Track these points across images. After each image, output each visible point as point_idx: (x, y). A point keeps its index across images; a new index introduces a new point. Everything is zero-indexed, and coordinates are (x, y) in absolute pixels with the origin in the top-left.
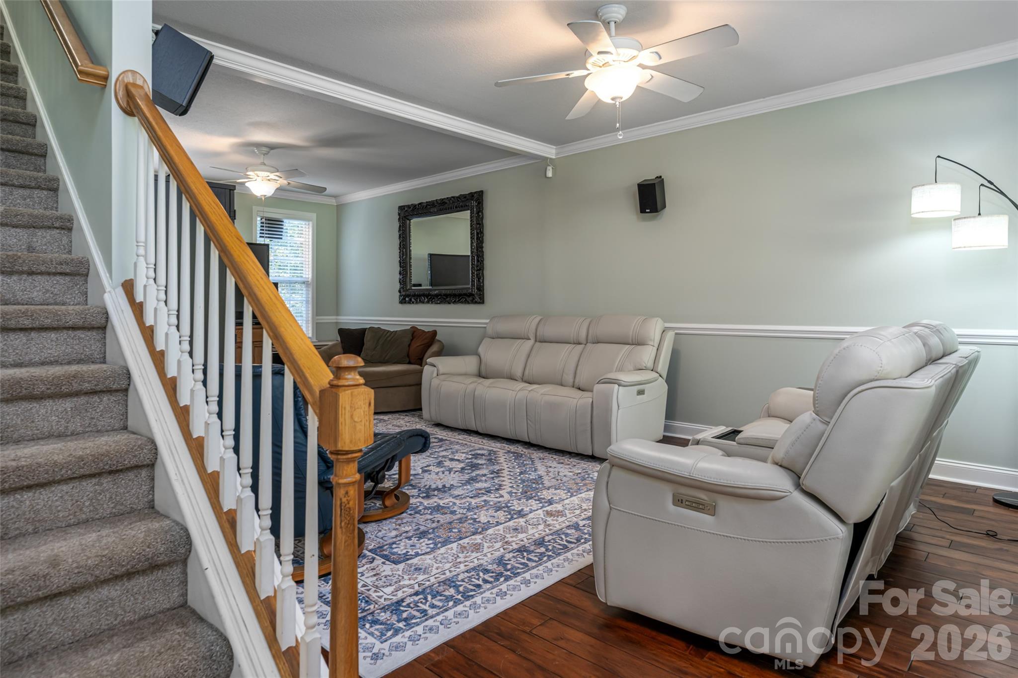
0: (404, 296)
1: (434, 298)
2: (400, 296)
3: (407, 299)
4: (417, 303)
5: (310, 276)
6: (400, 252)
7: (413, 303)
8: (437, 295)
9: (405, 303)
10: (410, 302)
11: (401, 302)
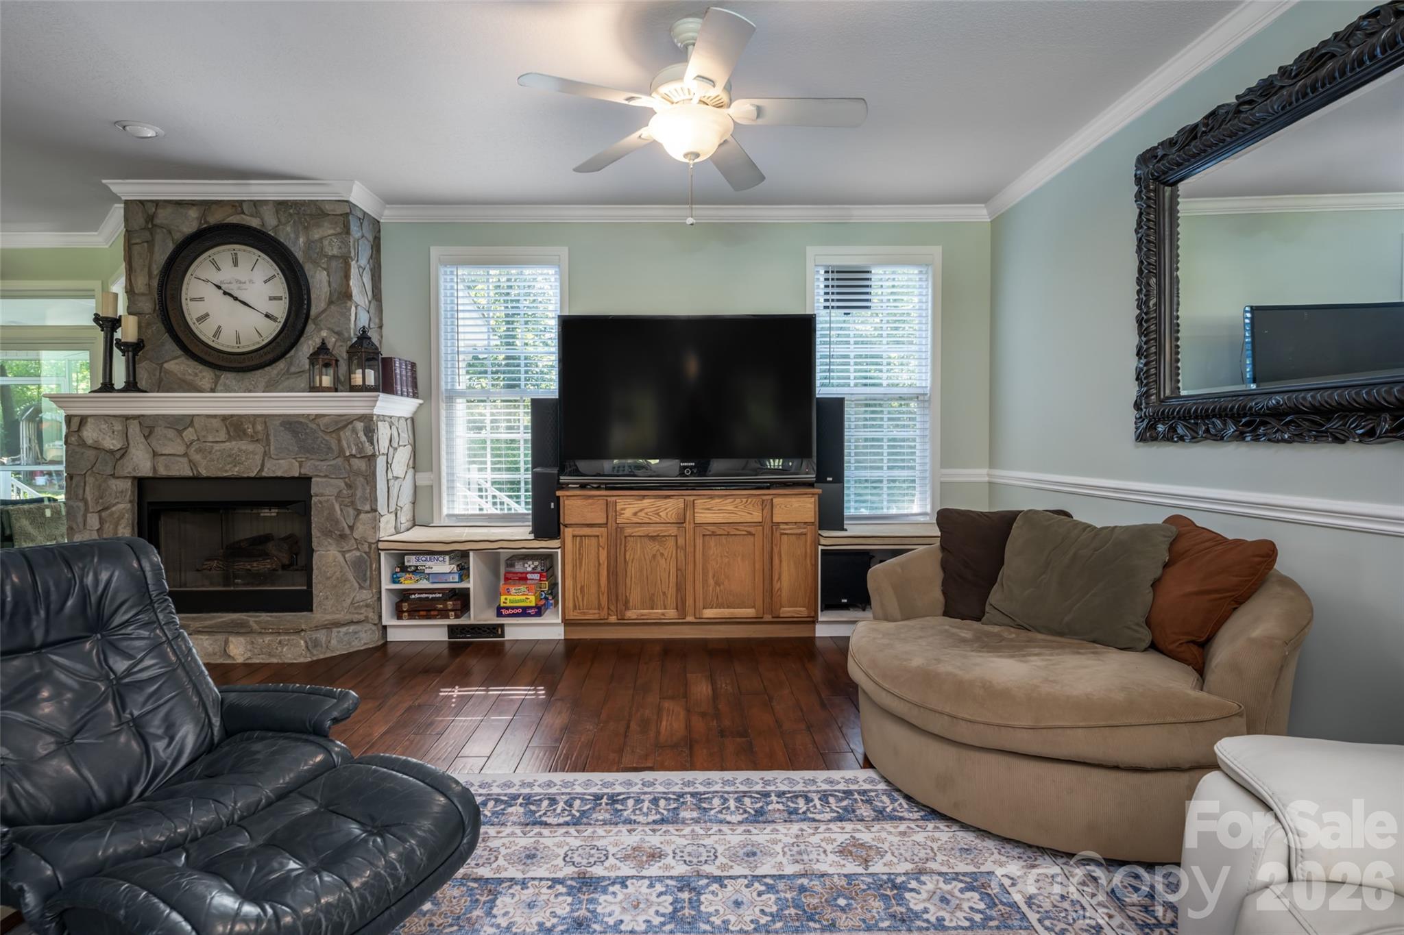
0: (1151, 418)
1: (1264, 423)
2: (1140, 419)
3: (1161, 428)
4: (1194, 439)
5: (929, 384)
6: (1139, 292)
7: (1181, 438)
8: (1277, 413)
9: (1154, 439)
10: (1171, 437)
11: (1141, 438)
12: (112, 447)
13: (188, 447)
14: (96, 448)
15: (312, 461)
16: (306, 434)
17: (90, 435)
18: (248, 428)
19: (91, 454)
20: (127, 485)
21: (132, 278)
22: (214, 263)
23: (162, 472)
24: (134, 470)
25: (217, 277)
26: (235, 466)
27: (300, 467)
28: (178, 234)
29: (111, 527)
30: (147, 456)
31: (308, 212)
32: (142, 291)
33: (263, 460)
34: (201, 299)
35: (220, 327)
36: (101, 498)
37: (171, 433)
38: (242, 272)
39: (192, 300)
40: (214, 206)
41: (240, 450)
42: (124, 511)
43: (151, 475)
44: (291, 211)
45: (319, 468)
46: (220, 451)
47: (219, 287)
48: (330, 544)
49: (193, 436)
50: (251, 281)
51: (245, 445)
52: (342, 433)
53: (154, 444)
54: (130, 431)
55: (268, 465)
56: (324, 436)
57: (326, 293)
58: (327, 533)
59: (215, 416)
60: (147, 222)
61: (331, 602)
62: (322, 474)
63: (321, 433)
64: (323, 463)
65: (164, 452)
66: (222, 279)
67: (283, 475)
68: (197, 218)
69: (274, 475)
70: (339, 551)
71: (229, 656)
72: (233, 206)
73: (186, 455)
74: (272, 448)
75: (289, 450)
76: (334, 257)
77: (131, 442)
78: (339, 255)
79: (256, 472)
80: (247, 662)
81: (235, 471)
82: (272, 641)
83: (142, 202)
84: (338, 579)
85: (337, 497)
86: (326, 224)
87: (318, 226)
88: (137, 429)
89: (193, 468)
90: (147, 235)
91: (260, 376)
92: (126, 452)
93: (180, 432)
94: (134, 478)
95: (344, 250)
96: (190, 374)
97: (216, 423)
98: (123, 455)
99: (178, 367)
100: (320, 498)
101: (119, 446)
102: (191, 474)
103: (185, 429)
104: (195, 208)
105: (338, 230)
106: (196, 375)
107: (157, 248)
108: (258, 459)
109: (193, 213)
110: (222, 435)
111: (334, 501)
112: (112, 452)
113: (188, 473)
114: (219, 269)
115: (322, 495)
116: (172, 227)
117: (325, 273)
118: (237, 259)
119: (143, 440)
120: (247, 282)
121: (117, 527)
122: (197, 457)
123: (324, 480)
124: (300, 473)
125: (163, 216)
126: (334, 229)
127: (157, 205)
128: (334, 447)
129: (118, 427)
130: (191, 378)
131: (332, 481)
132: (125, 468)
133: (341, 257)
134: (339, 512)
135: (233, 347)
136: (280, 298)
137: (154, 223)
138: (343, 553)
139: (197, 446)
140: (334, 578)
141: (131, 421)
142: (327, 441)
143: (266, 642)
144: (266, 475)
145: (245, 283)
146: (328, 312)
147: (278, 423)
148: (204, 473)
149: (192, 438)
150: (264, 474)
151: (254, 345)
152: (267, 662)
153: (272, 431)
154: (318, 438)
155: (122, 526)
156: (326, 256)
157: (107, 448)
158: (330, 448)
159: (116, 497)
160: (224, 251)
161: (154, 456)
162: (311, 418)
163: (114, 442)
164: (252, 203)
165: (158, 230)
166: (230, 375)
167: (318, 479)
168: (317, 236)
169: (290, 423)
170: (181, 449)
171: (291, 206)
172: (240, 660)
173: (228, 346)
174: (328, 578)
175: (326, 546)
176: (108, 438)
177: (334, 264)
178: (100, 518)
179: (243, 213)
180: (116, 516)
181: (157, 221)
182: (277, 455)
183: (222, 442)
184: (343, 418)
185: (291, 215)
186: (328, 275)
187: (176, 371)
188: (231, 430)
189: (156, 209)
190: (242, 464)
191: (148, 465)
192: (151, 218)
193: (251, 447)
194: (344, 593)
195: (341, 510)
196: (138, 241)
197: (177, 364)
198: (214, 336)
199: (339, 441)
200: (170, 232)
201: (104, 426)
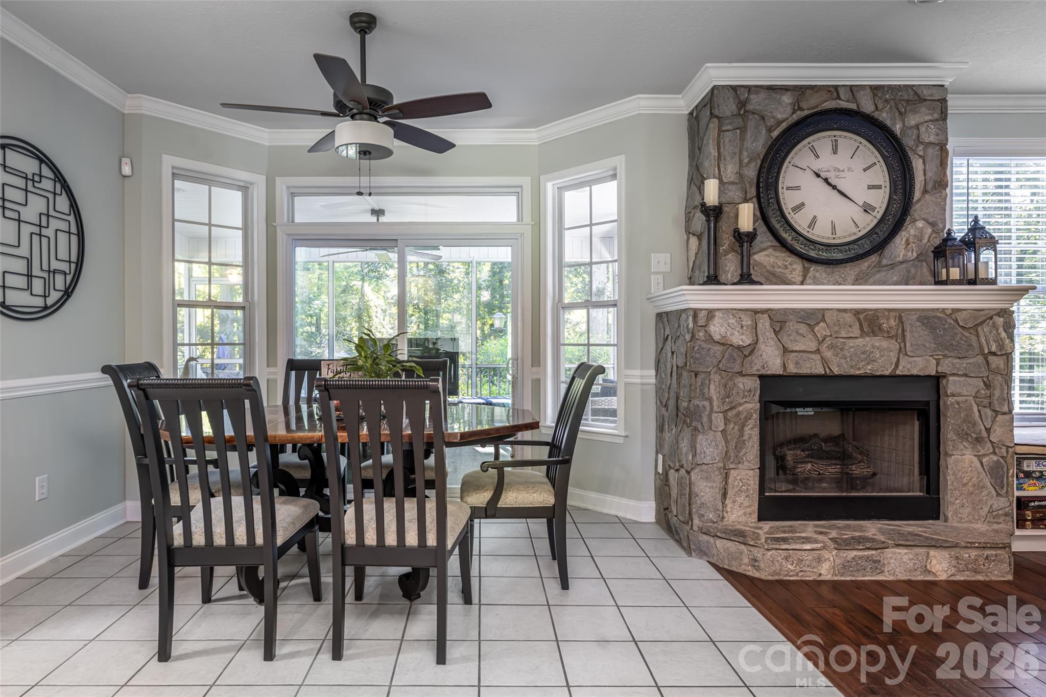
12: (741, 343)
13: (820, 343)
14: (723, 344)
15: (950, 359)
16: (944, 329)
17: (717, 329)
18: (883, 324)
19: (718, 349)
20: (755, 383)
21: (722, 166)
22: (813, 150)
23: (792, 369)
24: (763, 367)
25: (817, 165)
26: (868, 364)
27: (938, 364)
28: (772, 120)
29: (736, 427)
30: (777, 353)
31: (906, 97)
32: (732, 179)
33: (898, 359)
34: (798, 188)
35: (815, 217)
36: (728, 397)
37: (803, 329)
38: (842, 160)
39: (788, 188)
40: (808, 92)
41: (873, 347)
42: (752, 411)
43: (781, 373)
44: (887, 96)
45: (957, 365)
46: (854, 347)
47: (818, 175)
48: (966, 448)
49: (825, 331)
50: (849, 169)
51: (877, 341)
52: (979, 329)
53: (785, 339)
54: (760, 325)
55: (902, 363)
56: (964, 333)
57: (921, 181)
58: (964, 436)
59: (845, 311)
60: (740, 109)
61: (968, 510)
62: (959, 373)
63: (960, 329)
64: (963, 361)
65: (795, 349)
66: (820, 167)
67: (919, 374)
68: (791, 104)
69: (909, 374)
70: (975, 456)
71: (929, 572)
72: (829, 91)
73: (818, 351)
74: (908, 345)
75: (924, 346)
76: (931, 143)
77: (760, 336)
78: (937, 142)
79: (890, 371)
80: (951, 579)
81: (868, 369)
82: (979, 556)
83: (734, 88)
84: (974, 485)
85: (975, 397)
86: (923, 110)
87: (915, 112)
88: (768, 324)
89: (825, 365)
90: (739, 121)
91: (851, 271)
92: (754, 349)
93: (811, 327)
94: (761, 377)
95: (941, 137)
96: (780, 267)
97: (849, 318)
98: (751, 352)
99: (768, 259)
100: (959, 399)
101: (748, 342)
102: (823, 372)
103: (818, 323)
104: (789, 93)
105: (936, 116)
106: (786, 267)
107: (749, 135)
108: (893, 356)
109: (787, 99)
110: (856, 331)
111: (973, 402)
112: (739, 348)
113: (820, 371)
114: (817, 157)
115: (960, 395)
116: (765, 113)
117: (921, 161)
118: (837, 146)
119: (773, 335)
120: (846, 170)
121: (743, 428)
122: (828, 354)
123: (962, 379)
124: (937, 371)
125: (756, 102)
126: (932, 115)
127: (749, 91)
128: (974, 345)
129: (747, 321)
130: (781, 270)
131: (969, 380)
132: (753, 364)
133: (938, 144)
134: (977, 414)
135: (828, 238)
136: (879, 187)
137: (747, 109)
138: (979, 457)
139: (830, 343)
140: (970, 483)
141: (760, 315)
142: (967, 337)
143: (973, 557)
144: (901, 373)
145: (843, 171)
146: (922, 202)
147: (915, 317)
148: (836, 371)
149: (824, 333)
150: (898, 372)
151: (850, 236)
152: (973, 579)
153: (909, 326)
154: (957, 334)
155: (749, 427)
156: (922, 143)
157: (736, 344)
158: (970, 345)
159: (746, 397)
160: (824, 137)
161: (784, 352)
162: (948, 312)
163: (743, 337)
164: (848, 88)
165: (751, 117)
166: (820, 268)
167: (956, 378)
168: (913, 123)
169: (927, 318)
170: (813, 346)
171: (888, 91)
172: (943, 577)
173: (823, 237)
174: (965, 485)
175: (962, 450)
176: (737, 334)
177: (930, 151)
178: (725, 418)
179: (839, 98)
180: (742, 417)
181: (750, 107)
182: (913, 352)
183: (856, 338)
184: (982, 313)
185: (886, 101)
186: (924, 163)
187: (765, 264)
188: (865, 325)
189: (748, 94)
190: (875, 361)
191: (778, 362)
192: (742, 104)
193: (885, 344)
194: (981, 501)
195: (979, 411)
196: (729, 127)
197: (766, 255)
198: (809, 227)
199: (978, 336)
200: (763, 118)
201: (732, 321)
